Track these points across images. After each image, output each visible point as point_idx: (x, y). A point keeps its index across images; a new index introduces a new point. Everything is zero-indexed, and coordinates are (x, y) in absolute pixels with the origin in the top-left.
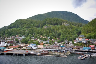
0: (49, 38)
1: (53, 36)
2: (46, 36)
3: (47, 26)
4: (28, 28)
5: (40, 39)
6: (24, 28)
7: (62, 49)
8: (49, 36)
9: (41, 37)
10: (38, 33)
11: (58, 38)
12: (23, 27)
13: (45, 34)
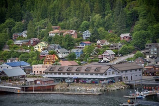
0: (87, 34)
1: (107, 29)
2: (77, 27)
5: (50, 41)
7: (96, 74)
8: (87, 28)
9: (52, 34)
11: (122, 36)
13: (73, 20)
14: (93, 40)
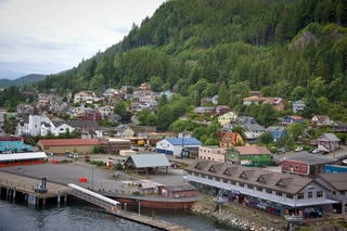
2: (286, 94)
3: (313, 31)
4: (205, 45)
6: (188, 48)
9: (247, 103)
10: (243, 77)
12: (185, 38)
13: (282, 84)
14: (307, 114)
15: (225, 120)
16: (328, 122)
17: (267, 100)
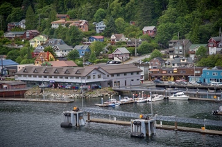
0: (101, 26)
7: (77, 77)
11: (145, 29)
13: (85, 7)
14: (107, 34)
15: (37, 43)
16: (124, 39)
17: (74, 23)
